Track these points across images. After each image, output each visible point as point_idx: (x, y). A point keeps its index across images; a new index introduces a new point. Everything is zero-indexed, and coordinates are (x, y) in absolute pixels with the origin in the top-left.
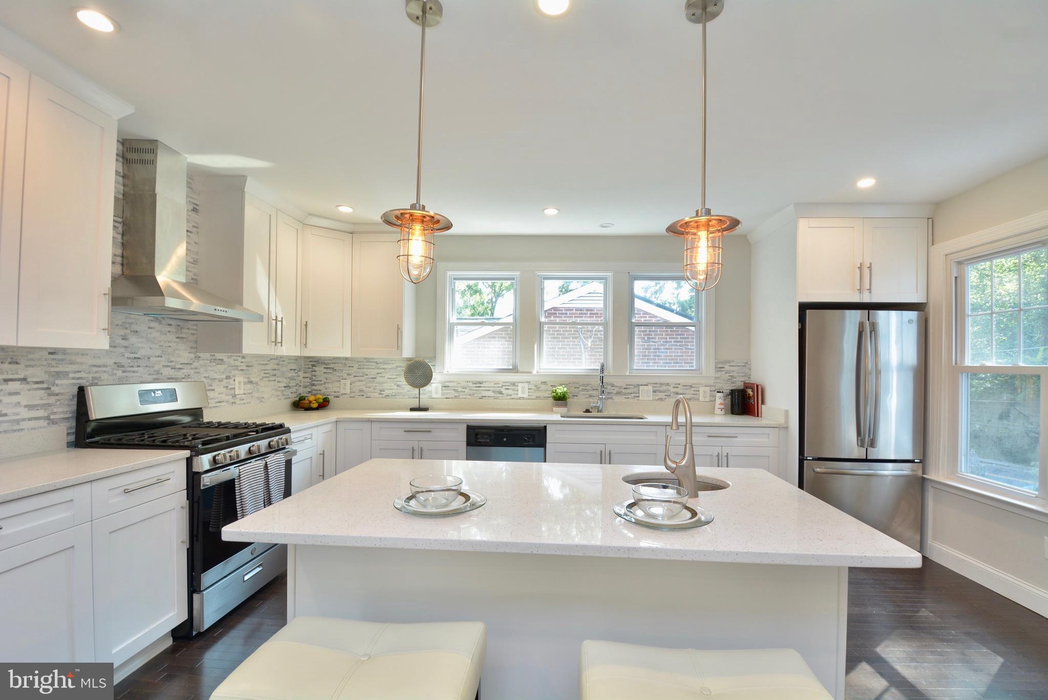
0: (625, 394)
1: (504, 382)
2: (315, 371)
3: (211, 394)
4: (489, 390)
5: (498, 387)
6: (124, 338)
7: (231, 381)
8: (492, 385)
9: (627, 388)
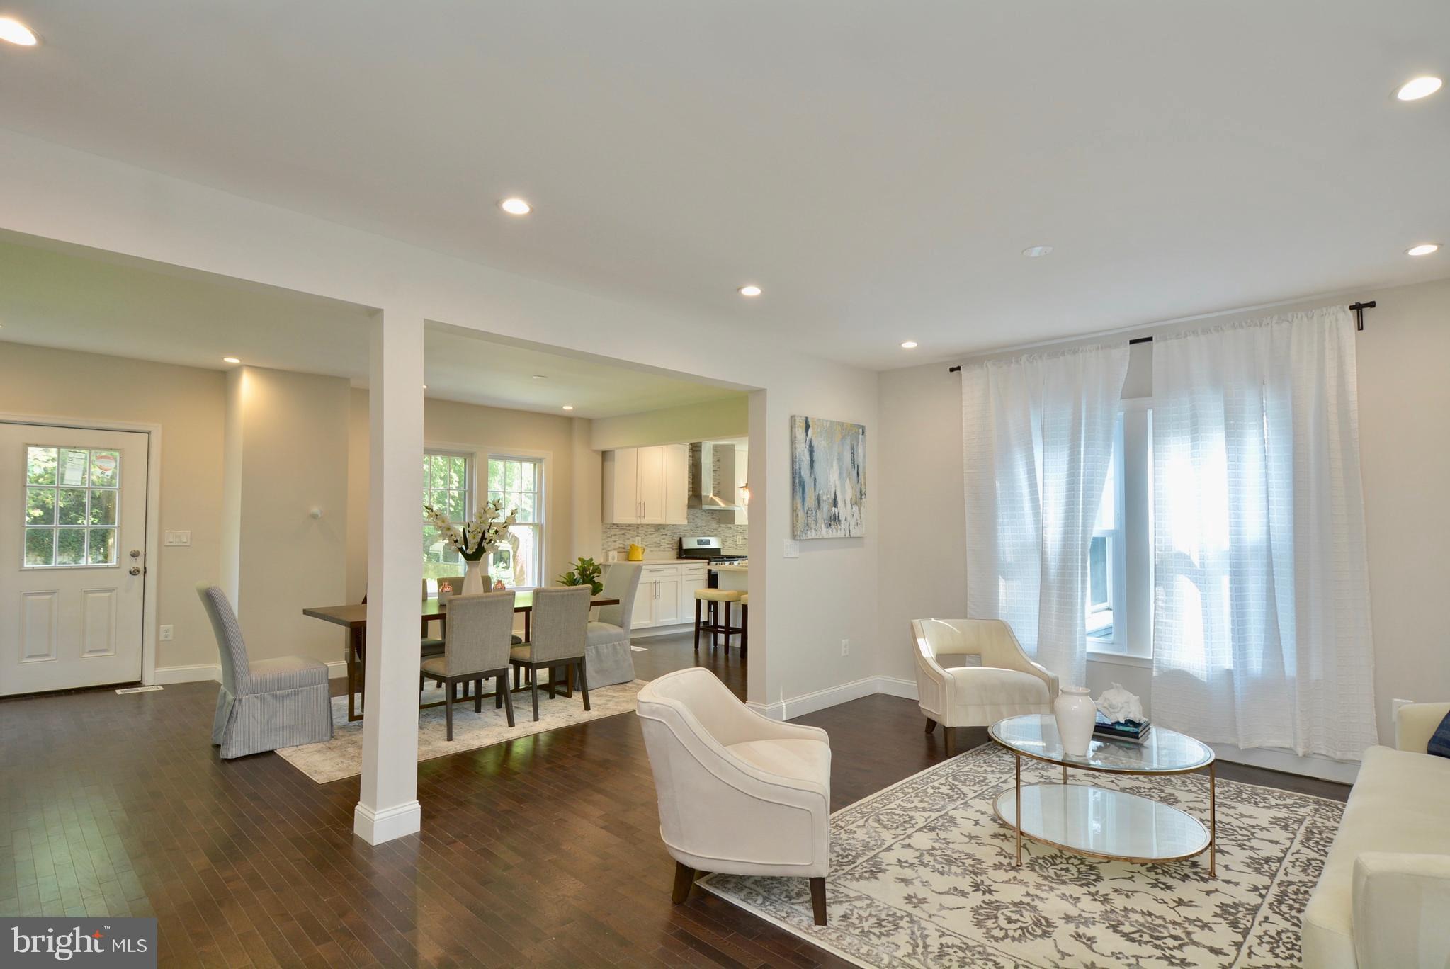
6: (693, 519)
7: (735, 538)
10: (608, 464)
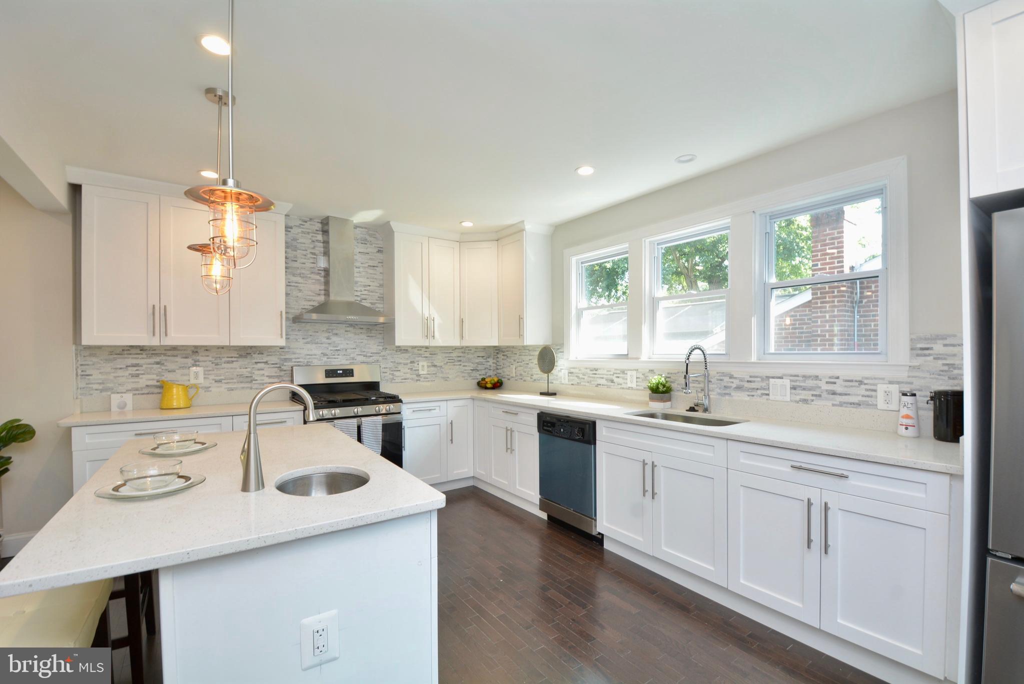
0: (748, 390)
1: (616, 369)
2: (498, 358)
3: (397, 373)
4: (603, 378)
5: (610, 375)
6: (328, 338)
7: (416, 365)
8: (605, 372)
9: (750, 382)
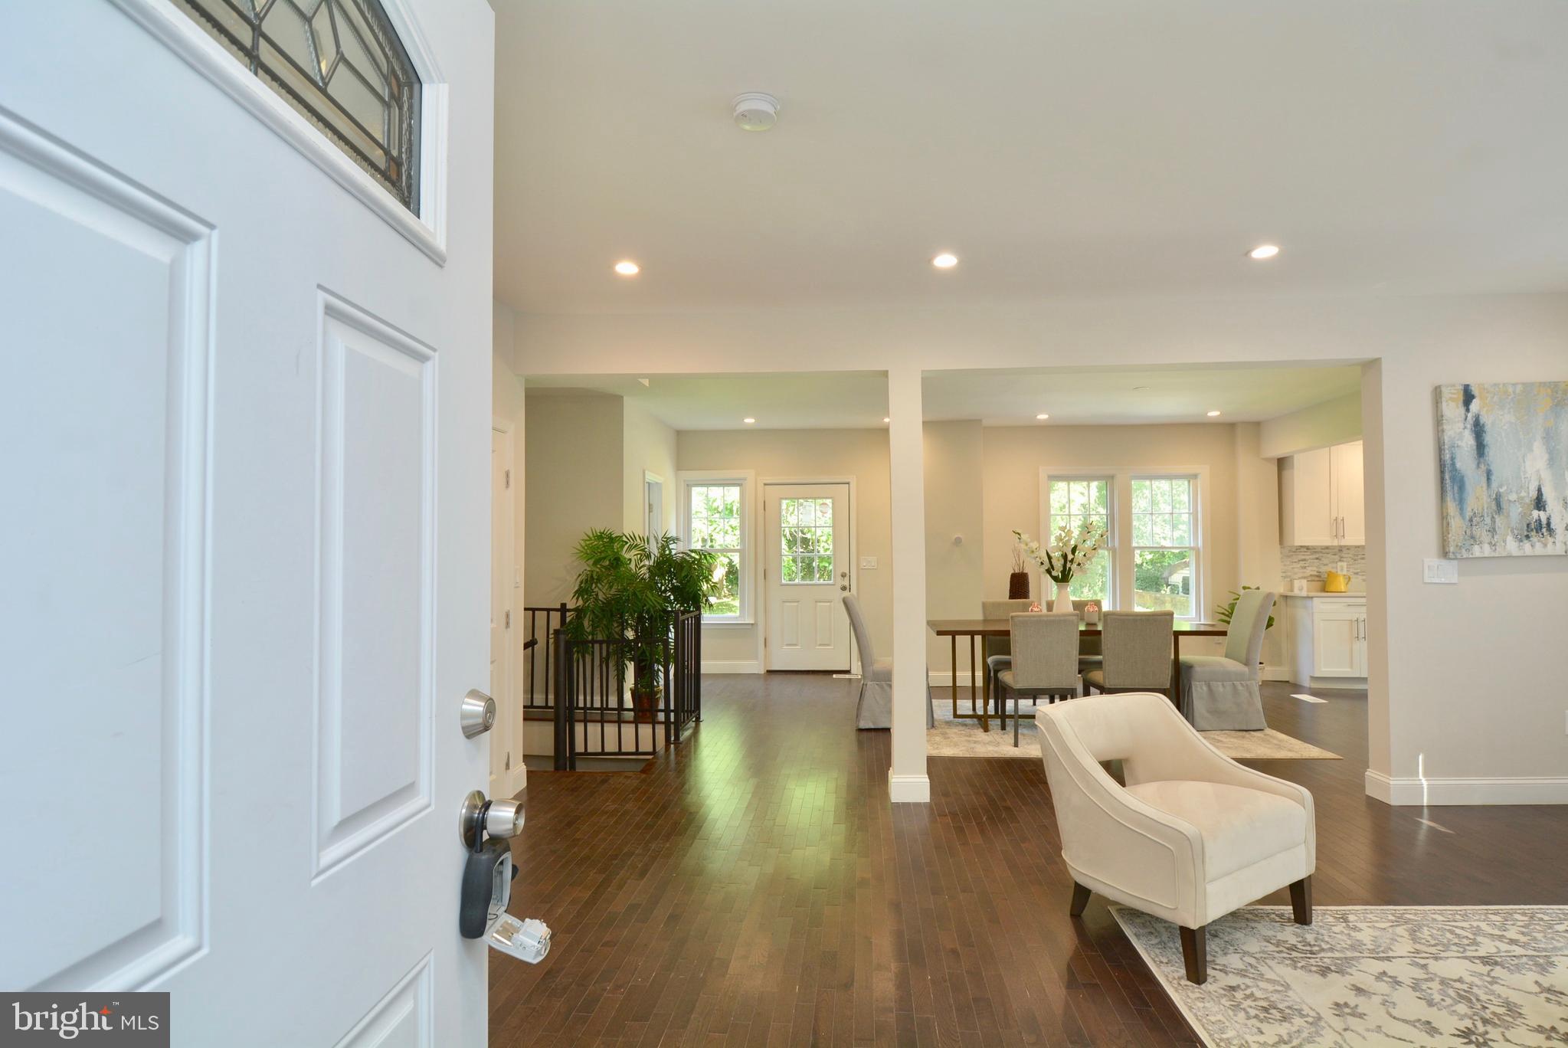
10: (1286, 474)
